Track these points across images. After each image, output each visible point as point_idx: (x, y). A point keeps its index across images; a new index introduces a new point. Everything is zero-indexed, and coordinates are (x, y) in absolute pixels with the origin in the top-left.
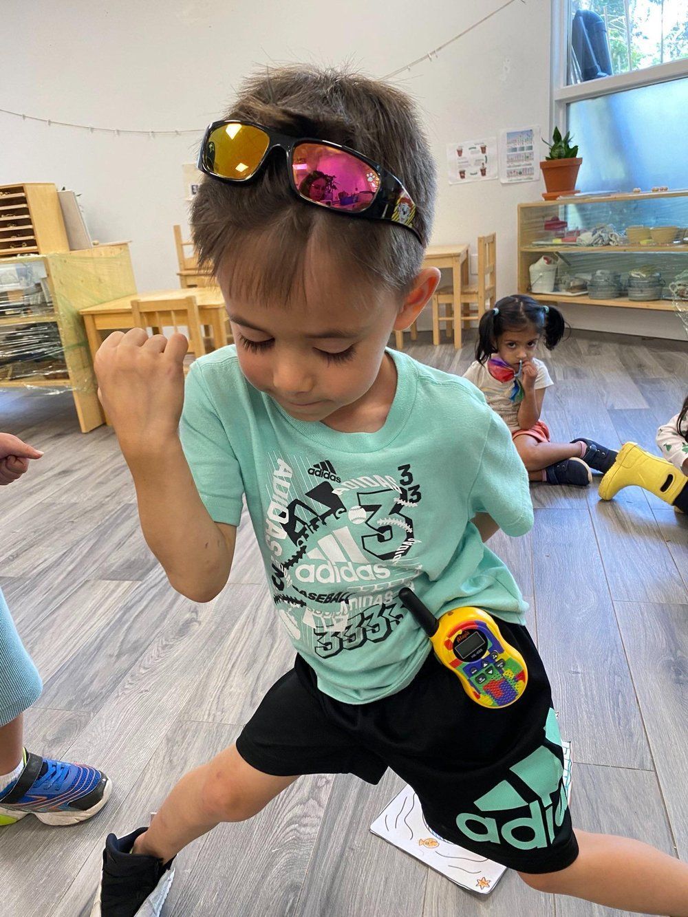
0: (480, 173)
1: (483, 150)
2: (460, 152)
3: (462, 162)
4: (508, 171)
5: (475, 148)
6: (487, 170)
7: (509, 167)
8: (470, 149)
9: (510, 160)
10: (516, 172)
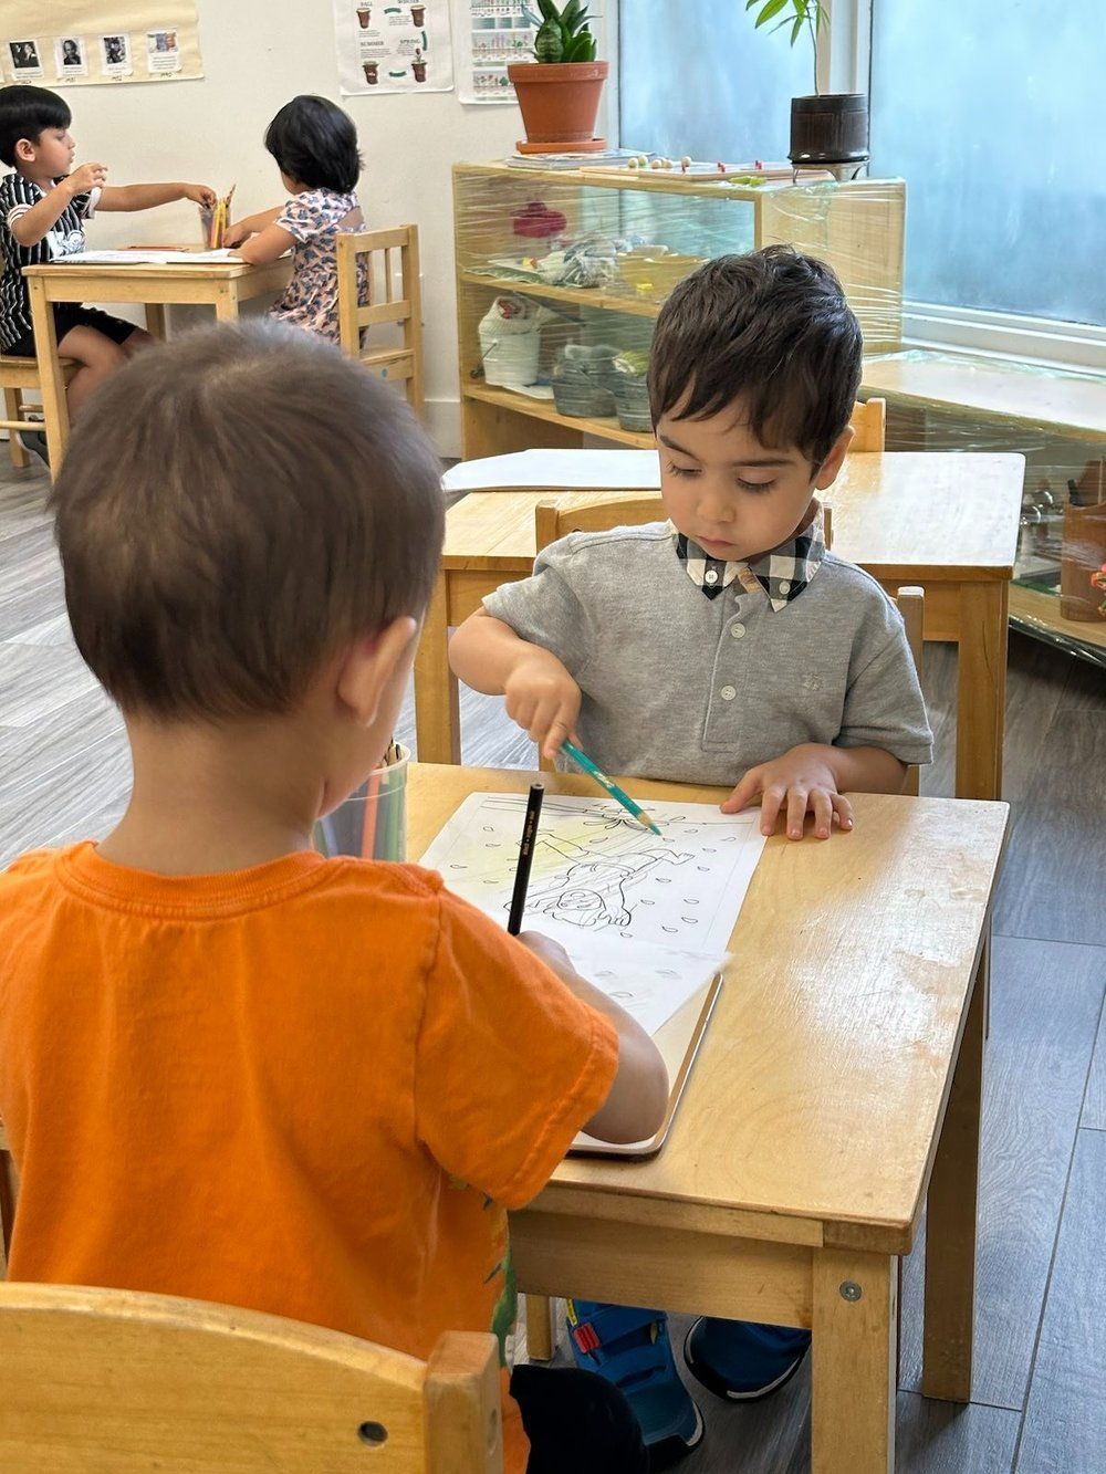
0: (411, 74)
1: (418, 16)
2: (364, 18)
3: (370, 44)
4: (475, 73)
5: (398, 10)
6: (426, 67)
7: (479, 64)
8: (386, 12)
9: (480, 49)
10: (493, 79)
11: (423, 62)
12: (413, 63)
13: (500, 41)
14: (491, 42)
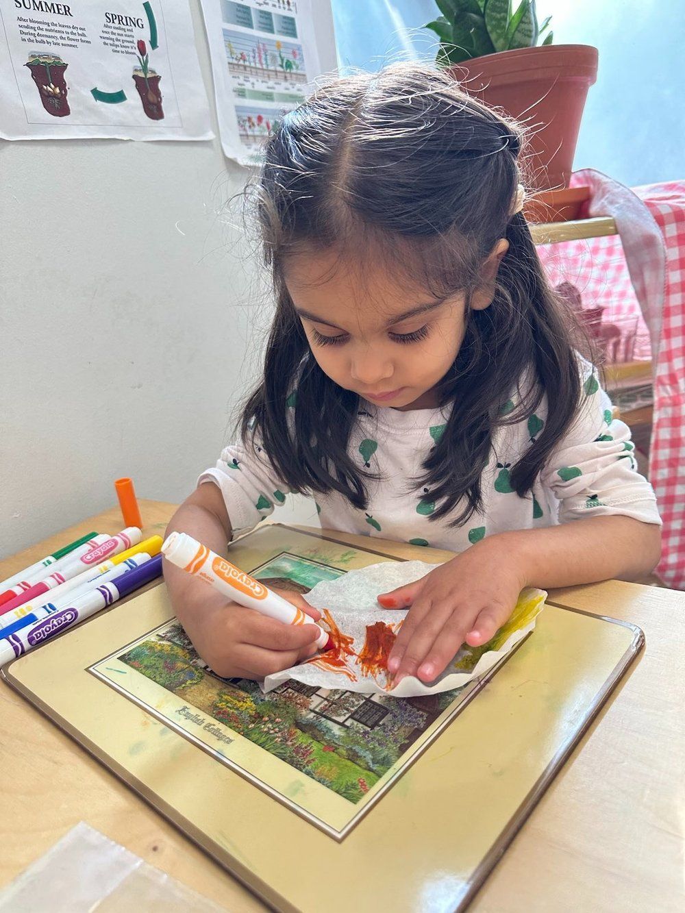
0: (134, 98)
10: (264, 124)
11: (153, 75)
12: (136, 73)
13: (263, 56)
14: (252, 54)
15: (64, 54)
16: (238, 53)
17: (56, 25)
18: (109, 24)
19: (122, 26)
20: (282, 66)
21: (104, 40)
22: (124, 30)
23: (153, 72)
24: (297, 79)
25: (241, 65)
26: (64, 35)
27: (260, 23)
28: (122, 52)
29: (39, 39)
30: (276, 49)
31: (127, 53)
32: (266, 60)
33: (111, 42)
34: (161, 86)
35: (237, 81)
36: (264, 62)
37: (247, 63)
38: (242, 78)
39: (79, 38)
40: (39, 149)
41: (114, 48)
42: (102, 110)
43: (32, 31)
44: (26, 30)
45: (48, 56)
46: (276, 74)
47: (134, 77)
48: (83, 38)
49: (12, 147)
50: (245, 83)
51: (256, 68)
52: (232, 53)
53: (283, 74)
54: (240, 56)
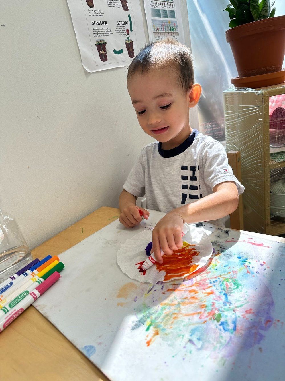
0: (125, 51)
1: (124, 2)
3: (98, 23)
11: (131, 41)
12: (126, 42)
13: (164, 27)
14: (161, 28)
15: (106, 39)
16: (156, 28)
17: (103, 29)
18: (118, 26)
19: (122, 25)
20: (170, 30)
21: (116, 32)
22: (122, 26)
23: (131, 40)
24: (176, 34)
25: (157, 32)
26: (106, 32)
27: (163, 15)
28: (122, 35)
29: (99, 35)
30: (168, 24)
31: (123, 35)
32: (165, 29)
33: (119, 32)
34: (134, 45)
35: (156, 38)
36: (164, 30)
37: (159, 31)
38: (158, 37)
39: (109, 32)
40: (99, 74)
41: (119, 34)
42: (117, 57)
43: (97, 33)
44: (95, 33)
45: (101, 41)
46: (169, 34)
47: (126, 43)
48: (111, 32)
49: (92, 74)
50: (159, 39)
51: (162, 32)
52: (154, 28)
53: (171, 33)
54: (157, 29)
